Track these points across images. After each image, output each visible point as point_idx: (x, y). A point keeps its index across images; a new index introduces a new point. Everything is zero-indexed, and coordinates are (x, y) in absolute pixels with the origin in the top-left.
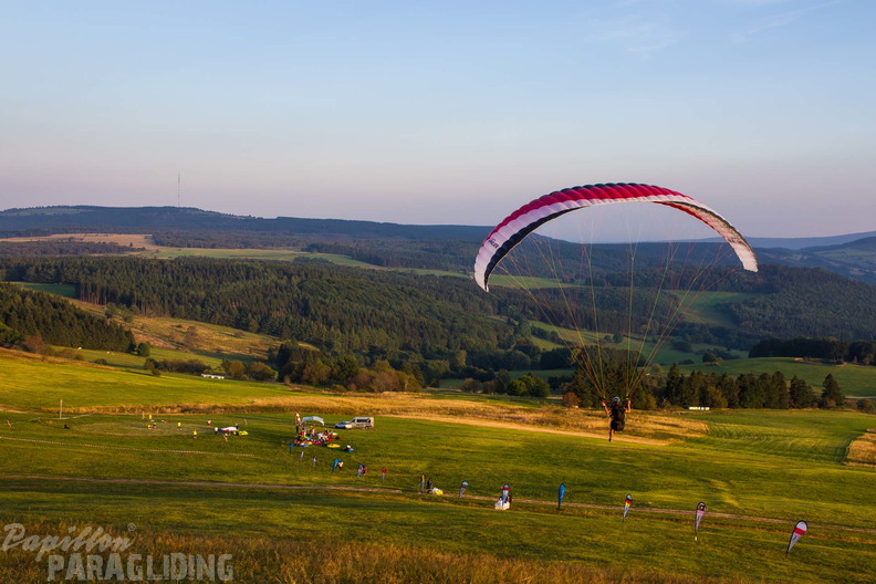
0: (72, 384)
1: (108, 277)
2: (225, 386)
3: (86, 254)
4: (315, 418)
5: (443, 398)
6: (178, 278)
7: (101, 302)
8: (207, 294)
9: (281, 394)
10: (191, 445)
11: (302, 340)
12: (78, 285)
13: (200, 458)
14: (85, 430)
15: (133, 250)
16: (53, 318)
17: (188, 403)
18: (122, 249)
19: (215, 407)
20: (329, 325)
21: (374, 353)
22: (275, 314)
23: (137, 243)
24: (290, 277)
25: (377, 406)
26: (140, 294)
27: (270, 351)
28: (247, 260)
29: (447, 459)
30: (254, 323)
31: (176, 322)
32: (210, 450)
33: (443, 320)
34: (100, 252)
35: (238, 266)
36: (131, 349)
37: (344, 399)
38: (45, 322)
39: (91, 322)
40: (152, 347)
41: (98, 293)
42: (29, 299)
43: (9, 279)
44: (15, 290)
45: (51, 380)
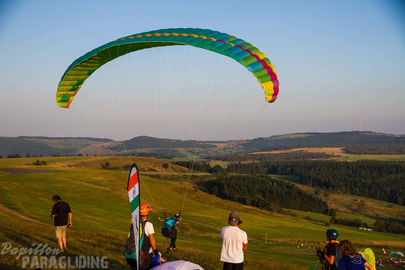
0: (280, 227)
1: (317, 172)
3: (308, 159)
4: (398, 253)
6: (356, 172)
7: (313, 186)
8: (372, 182)
12: (301, 176)
14: (275, 249)
15: (334, 156)
16: (286, 194)
18: (327, 156)
23: (335, 152)
26: (334, 182)
30: (401, 200)
31: (354, 197)
34: (316, 158)
36: (326, 212)
38: (282, 196)
39: (305, 197)
40: (339, 211)
41: (312, 180)
42: (275, 184)
43: (268, 173)
44: (269, 179)
45: (270, 225)
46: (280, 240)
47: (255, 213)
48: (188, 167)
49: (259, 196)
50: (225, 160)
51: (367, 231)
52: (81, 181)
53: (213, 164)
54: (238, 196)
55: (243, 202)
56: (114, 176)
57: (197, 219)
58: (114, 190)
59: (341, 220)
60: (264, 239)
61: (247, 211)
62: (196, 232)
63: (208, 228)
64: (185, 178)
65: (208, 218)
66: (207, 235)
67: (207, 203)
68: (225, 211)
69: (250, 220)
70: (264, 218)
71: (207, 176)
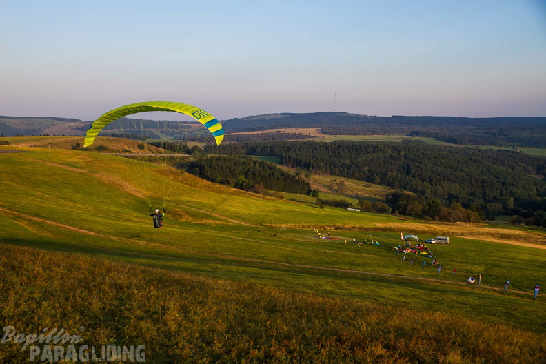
0: (278, 211)
1: (297, 152)
2: (360, 215)
3: (286, 140)
4: (413, 236)
5: (497, 227)
6: (335, 152)
7: (293, 167)
8: (351, 162)
9: (393, 221)
11: (406, 189)
12: (281, 157)
13: (344, 256)
14: (283, 236)
16: (269, 175)
17: (339, 225)
18: (304, 137)
19: (354, 227)
20: (423, 180)
21: (451, 198)
22: (390, 174)
23: (312, 133)
24: (399, 152)
25: (452, 231)
26: (314, 162)
27: (387, 195)
28: (374, 142)
29: (498, 266)
30: (378, 179)
31: (333, 178)
33: (498, 178)
34: (293, 139)
35: (368, 145)
36: (309, 193)
37: (431, 226)
38: (265, 177)
39: (288, 178)
40: (320, 192)
41: (292, 161)
42: (257, 165)
43: (247, 154)
44: (251, 160)
45: (268, 209)
46: (283, 226)
48: (164, 148)
49: (242, 178)
50: (201, 140)
51: (355, 212)
52: (53, 162)
53: (190, 145)
54: (220, 178)
55: (228, 184)
56: (90, 156)
57: (189, 204)
58: (92, 172)
59: (326, 201)
61: (239, 194)
62: (190, 219)
63: (203, 214)
64: (163, 159)
65: (201, 202)
66: (204, 221)
67: (195, 187)
68: (217, 194)
71: (186, 157)
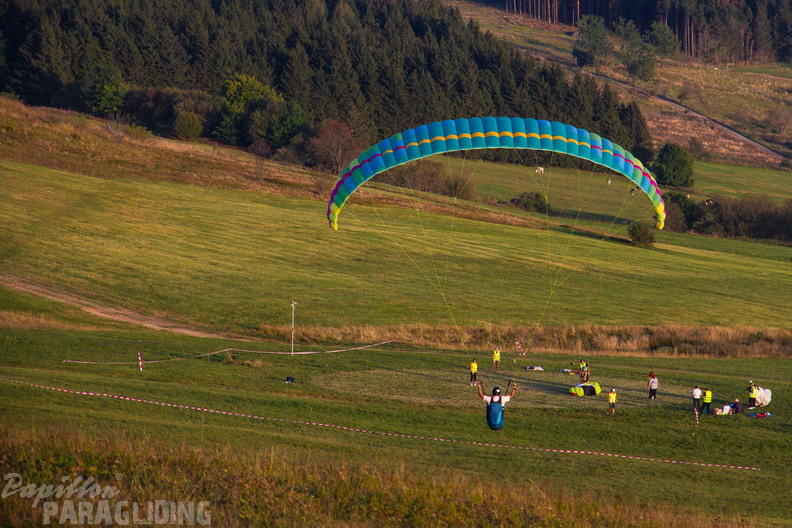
0: (371, 260)
7: (565, 16)
10: (604, 435)
14: (339, 384)
16: (410, 67)
17: (680, 324)
19: (756, 338)
32: (647, 453)
38: (384, 78)
39: (519, 81)
40: (707, 156)
45: (313, 249)
46: (371, 333)
47: (225, 185)
49: (255, 83)
54: (125, 87)
55: (159, 118)
59: (717, 207)
60: (282, 329)
61: (180, 171)
69: (197, 224)
70: (279, 212)
